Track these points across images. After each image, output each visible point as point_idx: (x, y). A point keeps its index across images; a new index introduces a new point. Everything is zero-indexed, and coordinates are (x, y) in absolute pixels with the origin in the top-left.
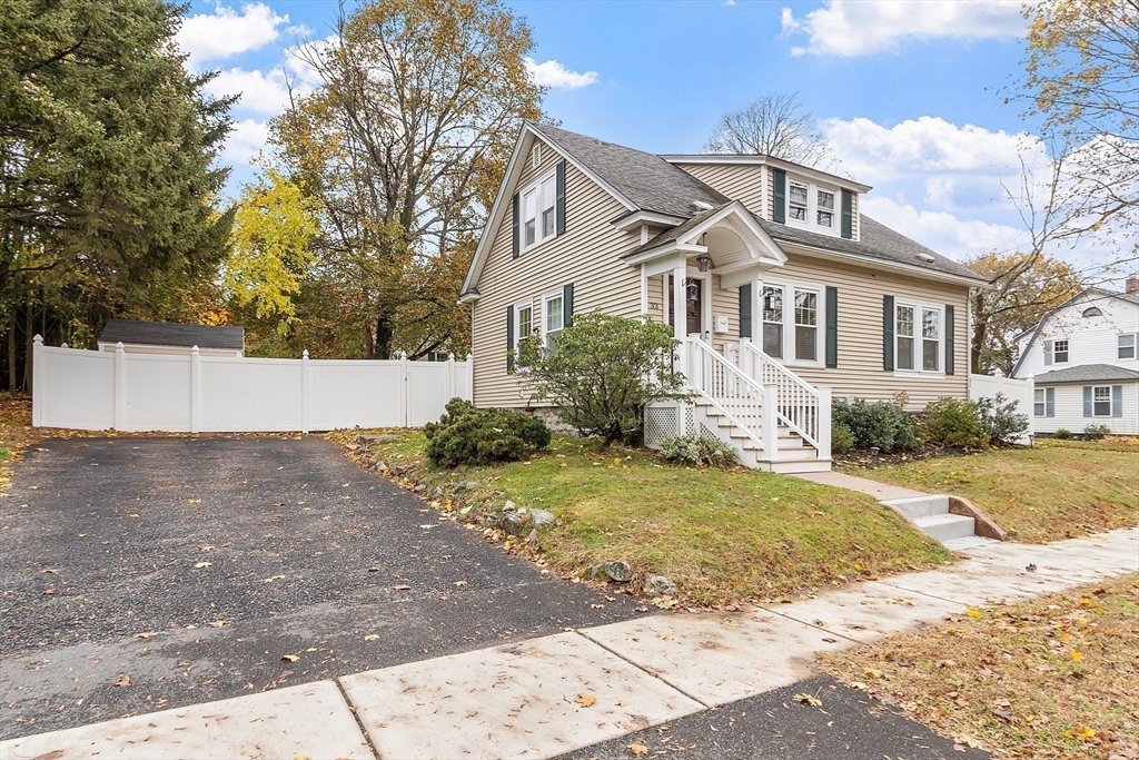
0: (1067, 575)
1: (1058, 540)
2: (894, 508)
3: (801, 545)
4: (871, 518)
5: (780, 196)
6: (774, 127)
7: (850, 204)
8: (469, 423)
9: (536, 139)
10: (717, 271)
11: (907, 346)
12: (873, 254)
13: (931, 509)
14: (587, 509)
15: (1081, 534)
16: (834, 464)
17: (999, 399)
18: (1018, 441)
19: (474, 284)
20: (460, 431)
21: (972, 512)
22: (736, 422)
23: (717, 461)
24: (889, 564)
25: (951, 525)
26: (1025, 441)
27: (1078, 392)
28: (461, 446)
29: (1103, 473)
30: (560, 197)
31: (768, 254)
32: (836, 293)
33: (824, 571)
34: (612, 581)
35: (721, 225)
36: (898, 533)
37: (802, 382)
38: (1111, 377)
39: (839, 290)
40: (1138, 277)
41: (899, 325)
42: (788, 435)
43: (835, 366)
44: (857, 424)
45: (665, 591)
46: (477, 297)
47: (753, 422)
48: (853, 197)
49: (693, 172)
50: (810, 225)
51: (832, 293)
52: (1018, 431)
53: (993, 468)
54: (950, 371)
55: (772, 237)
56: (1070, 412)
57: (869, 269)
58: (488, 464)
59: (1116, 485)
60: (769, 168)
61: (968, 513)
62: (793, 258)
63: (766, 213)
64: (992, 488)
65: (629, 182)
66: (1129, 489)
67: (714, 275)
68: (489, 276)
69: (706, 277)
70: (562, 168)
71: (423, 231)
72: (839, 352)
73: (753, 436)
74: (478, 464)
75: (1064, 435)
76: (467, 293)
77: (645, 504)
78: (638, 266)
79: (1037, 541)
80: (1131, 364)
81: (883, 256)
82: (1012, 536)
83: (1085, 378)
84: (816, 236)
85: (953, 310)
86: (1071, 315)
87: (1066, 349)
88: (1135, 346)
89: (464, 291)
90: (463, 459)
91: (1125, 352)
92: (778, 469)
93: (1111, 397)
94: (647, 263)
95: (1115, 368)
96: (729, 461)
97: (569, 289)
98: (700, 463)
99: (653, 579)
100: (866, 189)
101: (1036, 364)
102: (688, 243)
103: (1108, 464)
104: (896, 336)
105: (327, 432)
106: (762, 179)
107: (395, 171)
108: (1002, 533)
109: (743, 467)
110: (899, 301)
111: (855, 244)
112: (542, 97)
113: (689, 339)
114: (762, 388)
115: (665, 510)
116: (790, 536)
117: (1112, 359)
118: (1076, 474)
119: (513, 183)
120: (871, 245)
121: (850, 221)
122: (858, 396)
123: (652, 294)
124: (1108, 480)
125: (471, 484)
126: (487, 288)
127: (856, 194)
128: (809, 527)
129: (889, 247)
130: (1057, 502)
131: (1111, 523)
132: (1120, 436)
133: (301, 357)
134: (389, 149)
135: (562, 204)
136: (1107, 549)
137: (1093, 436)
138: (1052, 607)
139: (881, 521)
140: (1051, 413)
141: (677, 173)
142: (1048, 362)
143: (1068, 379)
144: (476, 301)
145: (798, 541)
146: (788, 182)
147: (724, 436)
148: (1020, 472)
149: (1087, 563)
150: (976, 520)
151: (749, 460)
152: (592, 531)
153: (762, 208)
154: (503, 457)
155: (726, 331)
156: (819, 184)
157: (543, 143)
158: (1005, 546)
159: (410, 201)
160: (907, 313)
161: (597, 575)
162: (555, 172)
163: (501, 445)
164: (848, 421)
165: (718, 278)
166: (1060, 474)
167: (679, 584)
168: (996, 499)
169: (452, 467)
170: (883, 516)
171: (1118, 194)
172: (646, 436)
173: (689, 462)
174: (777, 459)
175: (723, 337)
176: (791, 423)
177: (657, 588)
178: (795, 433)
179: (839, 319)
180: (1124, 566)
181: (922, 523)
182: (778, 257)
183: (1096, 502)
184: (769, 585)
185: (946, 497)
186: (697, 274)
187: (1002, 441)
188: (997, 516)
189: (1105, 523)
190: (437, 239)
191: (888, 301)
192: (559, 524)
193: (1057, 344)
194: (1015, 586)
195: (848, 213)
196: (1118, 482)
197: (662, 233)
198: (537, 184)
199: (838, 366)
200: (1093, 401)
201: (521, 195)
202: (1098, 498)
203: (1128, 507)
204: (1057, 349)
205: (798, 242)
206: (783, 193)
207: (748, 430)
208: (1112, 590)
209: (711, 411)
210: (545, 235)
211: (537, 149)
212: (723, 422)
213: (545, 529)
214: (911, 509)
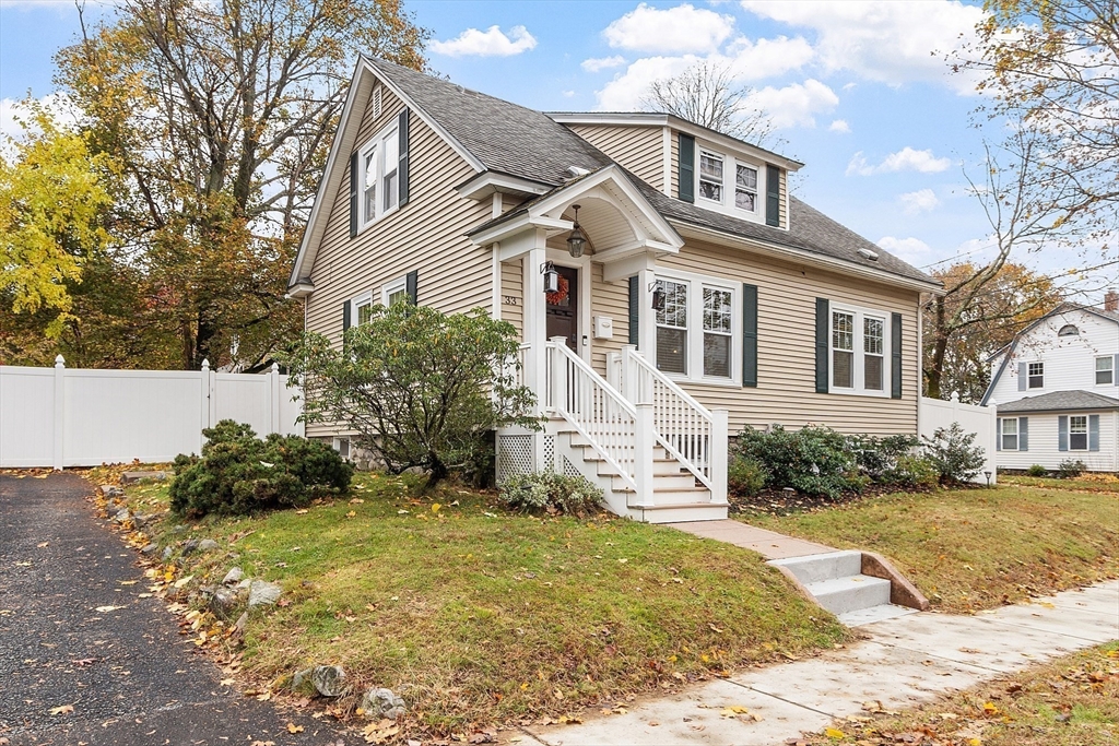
0: (985, 661)
1: (990, 607)
2: (784, 570)
3: (631, 627)
4: (748, 584)
5: (687, 167)
6: (711, 98)
7: (778, 183)
8: (225, 454)
9: (376, 81)
10: (598, 258)
11: (845, 361)
12: (802, 246)
13: (837, 569)
14: (341, 580)
15: (1021, 598)
16: (733, 510)
17: (955, 428)
18: (973, 480)
19: (306, 271)
20: (211, 467)
21: (888, 572)
22: (605, 454)
23: (574, 508)
24: (755, 652)
25: (859, 592)
26: (981, 479)
27: (1054, 421)
28: (211, 487)
29: (1061, 518)
30: (403, 157)
31: (661, 237)
32: (756, 292)
33: (653, 667)
34: (318, 697)
35: (595, 195)
36: (780, 604)
37: (695, 403)
38: (1087, 405)
39: (759, 290)
40: (1117, 292)
41: (835, 337)
42: (678, 472)
43: (754, 385)
44: (773, 458)
45: (387, 713)
46: (310, 289)
47: (625, 454)
48: (781, 175)
49: (585, 135)
50: (727, 205)
51: (750, 293)
52: (972, 468)
53: (933, 512)
54: (897, 393)
55: (663, 215)
56: (1045, 445)
57: (797, 265)
58: (248, 513)
59: (1073, 534)
60: (673, 131)
61: (884, 574)
62: (692, 245)
63: (668, 187)
64: (924, 542)
65: (484, 138)
66: (1087, 538)
67: (594, 264)
68: (323, 262)
69: (582, 263)
70: (406, 118)
71: (266, 207)
72: (759, 368)
73: (624, 473)
74: (233, 513)
75: (1038, 472)
76: (296, 284)
77: (423, 571)
78: (489, 247)
79: (964, 609)
80: (1112, 391)
81: (814, 249)
82: (934, 604)
83: (1060, 406)
84: (732, 220)
85: (900, 320)
86: (1043, 333)
87: (1041, 372)
88: (1113, 370)
89: (293, 282)
90: (212, 506)
91: (1103, 377)
92: (651, 518)
93: (1088, 428)
94: (501, 243)
95: (1092, 395)
96: (593, 506)
97: (413, 279)
98: (551, 509)
99: (373, 693)
100: (798, 165)
101: (1009, 390)
102: (548, 215)
103: (1068, 507)
104: (831, 349)
105: (91, 467)
106: (664, 144)
107: (220, 125)
108: (922, 600)
109: (610, 514)
110: (836, 306)
111: (782, 233)
112: (424, 42)
113: (550, 344)
114: (634, 409)
115: (446, 582)
116: (615, 616)
117: (1091, 386)
118: (1028, 520)
119: (350, 140)
120: (803, 236)
121: (778, 205)
122: (778, 422)
123: (507, 285)
124: (1065, 527)
125: (205, 543)
126: (321, 278)
127: (784, 171)
128: (652, 601)
129: (825, 240)
130: (999, 557)
131: (1060, 583)
132: (1097, 473)
133: (52, 364)
134: (210, 95)
135: (405, 165)
136: (1047, 620)
137: (1069, 473)
138: (945, 716)
139: (761, 590)
140: (1024, 447)
141: (565, 137)
142: (1021, 388)
143: (1042, 407)
144: (309, 295)
145: (629, 623)
146: (698, 151)
147: (589, 473)
148: (963, 518)
149: (1016, 641)
150: (892, 583)
151: (618, 505)
152: (329, 615)
153: (664, 181)
154: (268, 503)
155: (610, 336)
156: (738, 156)
157: (384, 87)
158: (925, 619)
159: (248, 166)
160: (845, 321)
161: (299, 688)
162: (398, 124)
163: (265, 486)
164: (761, 454)
165: (599, 268)
166: (1009, 521)
167: (409, 701)
168: (925, 553)
169: (198, 517)
170: (765, 581)
171: (1085, 187)
172: (498, 473)
173: (534, 510)
174: (652, 505)
175: (606, 345)
176: (681, 457)
177: (377, 707)
178: (686, 470)
179: (759, 326)
180: (1062, 645)
181: (818, 590)
182: (671, 241)
183: (1046, 555)
184: (559, 695)
185: (857, 553)
186: (566, 259)
187: (955, 480)
188: (920, 577)
189: (1053, 582)
190: (280, 217)
191: (822, 305)
192: (284, 603)
193: (1031, 366)
194: (912, 681)
195: (774, 195)
196: (1077, 530)
197: (521, 202)
198: (377, 140)
199: (759, 386)
200: (1069, 432)
201: (360, 155)
202: (1050, 551)
203: (1083, 560)
204: (1031, 373)
205: (704, 225)
206: (692, 164)
207: (618, 466)
208: (1032, 685)
209: (576, 441)
210: (387, 205)
211: (377, 94)
212: (589, 455)
213: (261, 612)
214: (810, 570)
